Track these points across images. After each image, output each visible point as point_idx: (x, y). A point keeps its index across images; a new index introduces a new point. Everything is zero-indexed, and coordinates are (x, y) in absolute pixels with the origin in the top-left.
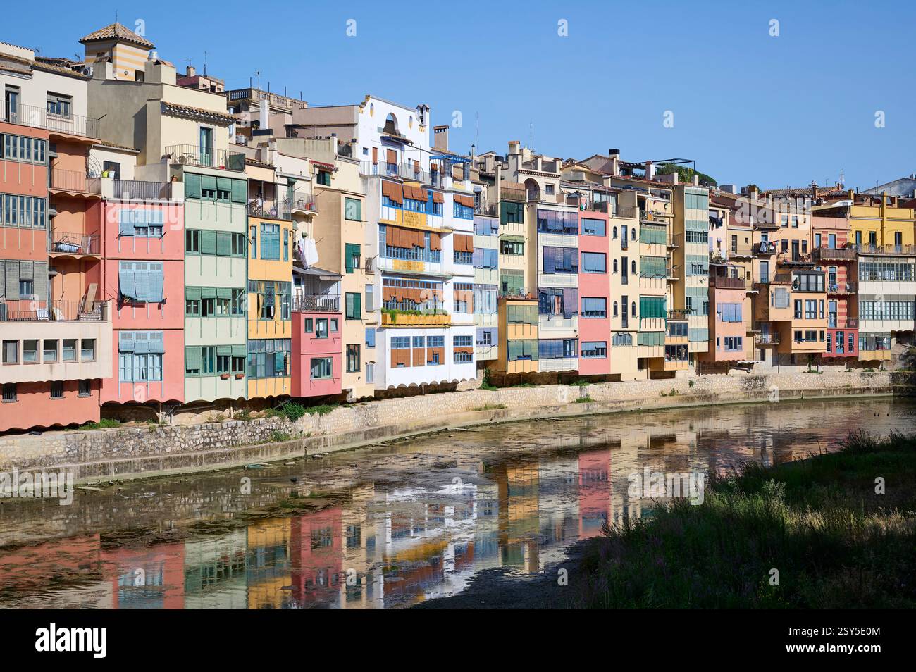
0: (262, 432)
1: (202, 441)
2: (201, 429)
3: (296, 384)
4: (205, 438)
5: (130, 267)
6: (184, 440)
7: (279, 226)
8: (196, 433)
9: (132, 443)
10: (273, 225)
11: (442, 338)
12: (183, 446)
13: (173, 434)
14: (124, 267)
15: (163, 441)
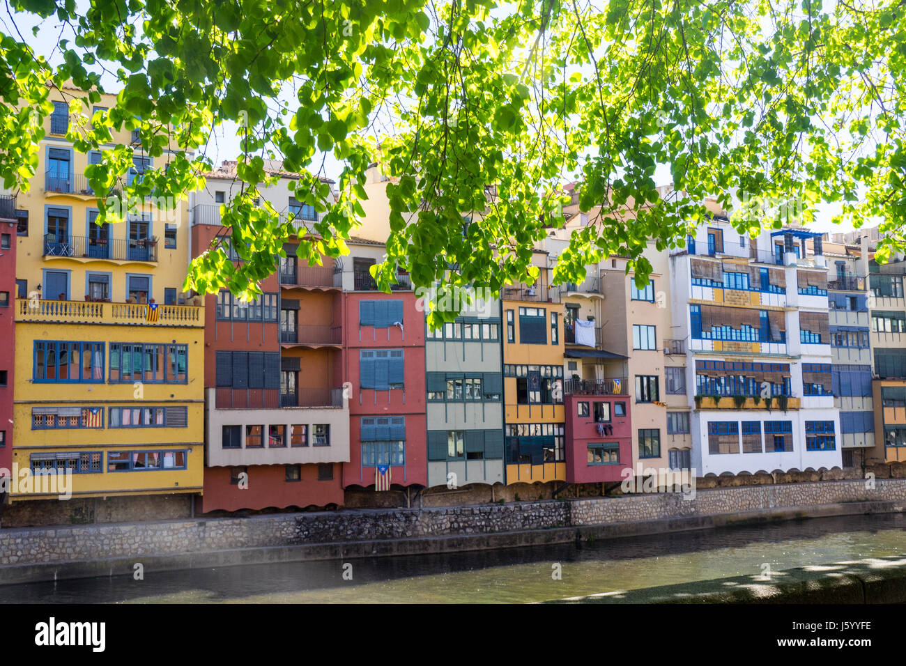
0: (526, 518)
1: (449, 525)
2: (447, 514)
3: (570, 471)
4: (452, 523)
5: (371, 354)
6: (428, 525)
7: (545, 310)
8: (441, 517)
9: (368, 525)
10: (538, 309)
11: (789, 424)
12: (425, 530)
13: (414, 518)
14: (365, 355)
15: (403, 524)
